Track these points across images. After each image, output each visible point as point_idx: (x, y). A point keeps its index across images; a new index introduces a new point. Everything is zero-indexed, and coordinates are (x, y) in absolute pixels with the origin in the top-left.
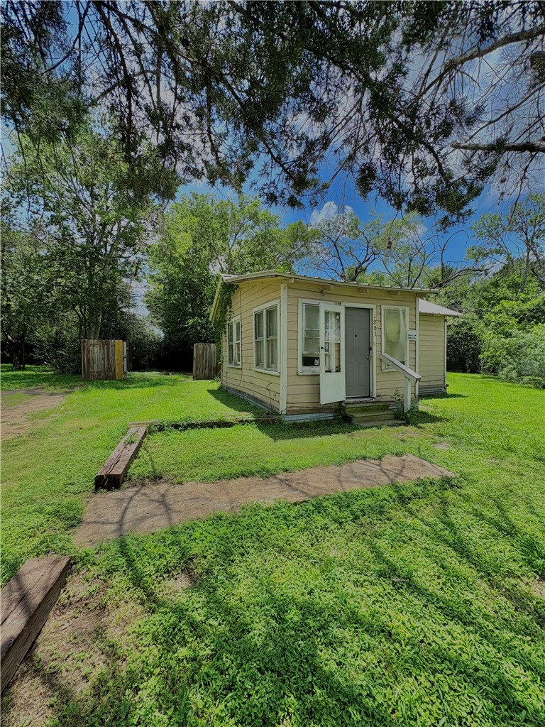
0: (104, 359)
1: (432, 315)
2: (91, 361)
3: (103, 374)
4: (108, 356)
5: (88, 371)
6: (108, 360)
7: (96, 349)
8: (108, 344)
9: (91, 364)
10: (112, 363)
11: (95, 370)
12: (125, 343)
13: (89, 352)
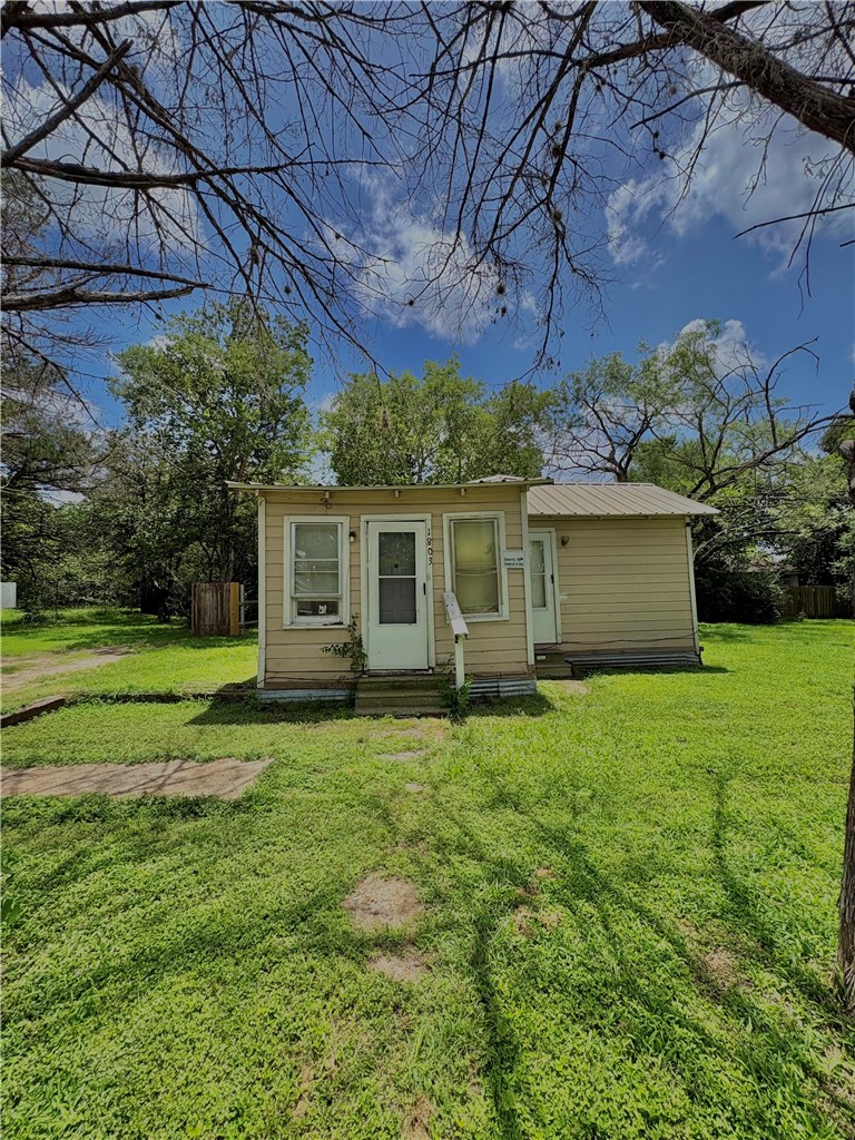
0: (217, 608)
1: (646, 516)
2: (202, 612)
3: (215, 628)
4: (222, 606)
5: (199, 623)
6: (222, 609)
7: (208, 595)
8: (222, 588)
9: (203, 616)
10: (226, 613)
11: (207, 623)
12: (242, 586)
13: (200, 599)
